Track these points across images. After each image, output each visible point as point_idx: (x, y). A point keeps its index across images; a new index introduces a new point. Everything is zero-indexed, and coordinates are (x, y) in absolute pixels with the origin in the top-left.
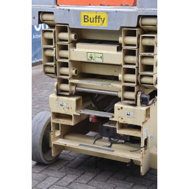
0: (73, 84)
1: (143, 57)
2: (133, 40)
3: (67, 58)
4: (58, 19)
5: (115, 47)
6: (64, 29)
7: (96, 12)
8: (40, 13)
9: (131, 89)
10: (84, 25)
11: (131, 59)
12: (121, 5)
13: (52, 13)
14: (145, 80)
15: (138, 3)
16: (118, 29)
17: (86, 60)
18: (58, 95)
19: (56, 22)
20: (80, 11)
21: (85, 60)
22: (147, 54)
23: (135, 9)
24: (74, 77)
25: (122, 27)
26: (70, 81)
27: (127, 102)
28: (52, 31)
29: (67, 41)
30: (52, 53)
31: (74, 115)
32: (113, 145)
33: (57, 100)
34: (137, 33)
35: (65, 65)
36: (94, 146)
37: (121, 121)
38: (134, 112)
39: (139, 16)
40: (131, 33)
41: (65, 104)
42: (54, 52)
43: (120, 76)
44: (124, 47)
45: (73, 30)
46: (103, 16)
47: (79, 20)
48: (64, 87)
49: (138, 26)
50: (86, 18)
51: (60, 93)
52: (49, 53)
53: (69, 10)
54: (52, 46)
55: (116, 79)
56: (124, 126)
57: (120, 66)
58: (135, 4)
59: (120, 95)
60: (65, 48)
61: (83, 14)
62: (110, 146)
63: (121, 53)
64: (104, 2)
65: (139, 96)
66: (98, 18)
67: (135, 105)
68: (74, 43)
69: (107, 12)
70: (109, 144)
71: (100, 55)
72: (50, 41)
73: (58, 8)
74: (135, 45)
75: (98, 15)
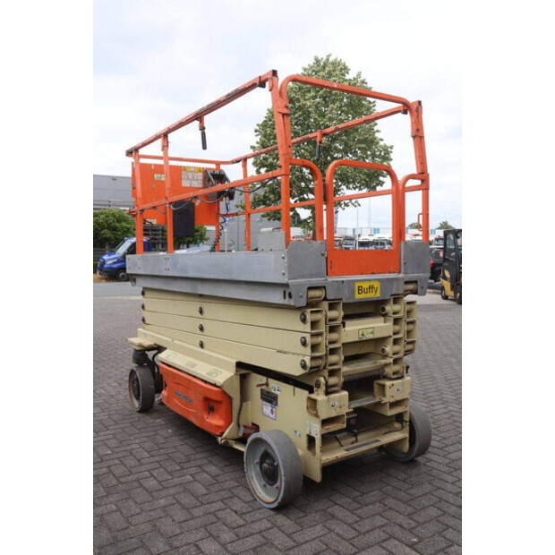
5: (382, 318)
7: (370, 280)
8: (308, 289)
10: (359, 297)
12: (390, 272)
15: (403, 270)
16: (389, 297)
17: (357, 339)
18: (327, 393)
19: (328, 297)
20: (354, 281)
23: (400, 276)
25: (392, 296)
26: (342, 371)
29: (336, 320)
33: (328, 400)
36: (358, 444)
38: (403, 384)
41: (337, 403)
44: (393, 316)
46: (376, 285)
47: (353, 293)
50: (360, 290)
53: (343, 282)
58: (400, 271)
61: (357, 285)
64: (375, 270)
66: (371, 287)
69: (379, 280)
70: (354, 439)
71: (370, 330)
73: (331, 280)
75: (371, 284)
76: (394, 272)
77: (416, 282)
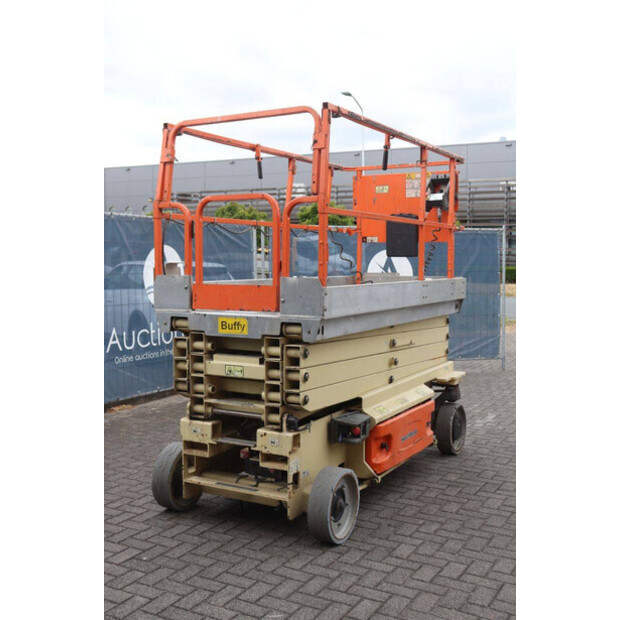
0: (209, 405)
1: (288, 371)
2: (276, 350)
3: (202, 372)
4: (191, 325)
5: (257, 359)
6: (198, 337)
7: (235, 317)
8: (172, 318)
9: (275, 411)
10: (222, 332)
11: (276, 373)
12: (263, 310)
13: (185, 319)
14: (292, 399)
15: (281, 309)
16: (260, 337)
18: (191, 418)
19: (190, 328)
20: (217, 316)
21: (223, 374)
22: (292, 367)
23: (277, 315)
24: (210, 396)
25: (264, 336)
26: (205, 401)
27: (271, 426)
28: (185, 340)
29: (202, 351)
30: (185, 366)
31: (211, 445)
32: (260, 484)
33: (190, 424)
34: (281, 343)
35: (200, 381)
37: (265, 451)
38: (280, 438)
39: (283, 324)
40: (274, 343)
41: (199, 430)
42: (186, 366)
43: (263, 394)
44: (267, 359)
45: (210, 339)
46: (243, 322)
47: (216, 327)
48: (200, 408)
49: (282, 335)
50: (224, 325)
51: (194, 416)
52: (182, 366)
53: (205, 315)
54: (185, 358)
55: (258, 398)
56: (270, 457)
57: (263, 381)
58: (278, 310)
59: (263, 417)
60: (200, 360)
61: (220, 320)
62: (256, 486)
63: (263, 367)
64: (244, 307)
65: (285, 418)
66: (237, 324)
67: (281, 430)
68: (210, 355)
69: (248, 318)
70: (255, 483)
72: (182, 352)
73: (193, 312)
74: (278, 357)
75: (237, 321)
76: (269, 311)
77: (299, 324)
